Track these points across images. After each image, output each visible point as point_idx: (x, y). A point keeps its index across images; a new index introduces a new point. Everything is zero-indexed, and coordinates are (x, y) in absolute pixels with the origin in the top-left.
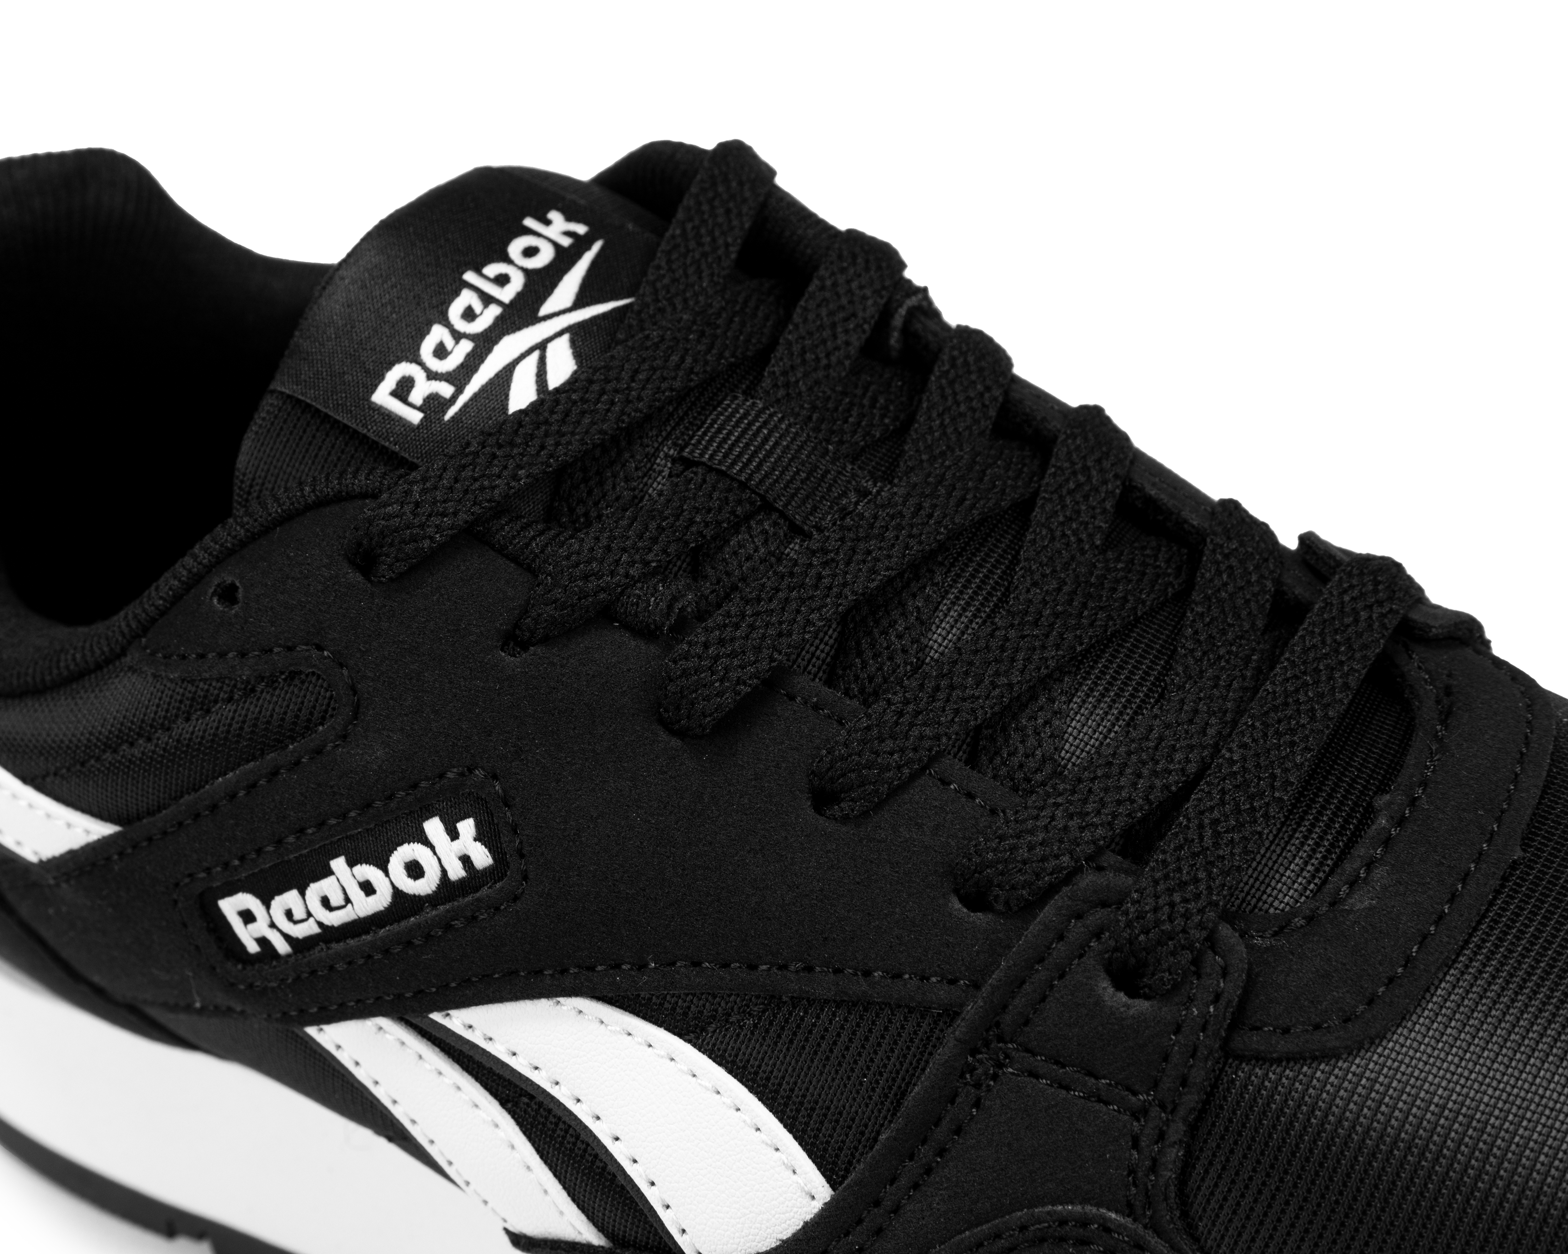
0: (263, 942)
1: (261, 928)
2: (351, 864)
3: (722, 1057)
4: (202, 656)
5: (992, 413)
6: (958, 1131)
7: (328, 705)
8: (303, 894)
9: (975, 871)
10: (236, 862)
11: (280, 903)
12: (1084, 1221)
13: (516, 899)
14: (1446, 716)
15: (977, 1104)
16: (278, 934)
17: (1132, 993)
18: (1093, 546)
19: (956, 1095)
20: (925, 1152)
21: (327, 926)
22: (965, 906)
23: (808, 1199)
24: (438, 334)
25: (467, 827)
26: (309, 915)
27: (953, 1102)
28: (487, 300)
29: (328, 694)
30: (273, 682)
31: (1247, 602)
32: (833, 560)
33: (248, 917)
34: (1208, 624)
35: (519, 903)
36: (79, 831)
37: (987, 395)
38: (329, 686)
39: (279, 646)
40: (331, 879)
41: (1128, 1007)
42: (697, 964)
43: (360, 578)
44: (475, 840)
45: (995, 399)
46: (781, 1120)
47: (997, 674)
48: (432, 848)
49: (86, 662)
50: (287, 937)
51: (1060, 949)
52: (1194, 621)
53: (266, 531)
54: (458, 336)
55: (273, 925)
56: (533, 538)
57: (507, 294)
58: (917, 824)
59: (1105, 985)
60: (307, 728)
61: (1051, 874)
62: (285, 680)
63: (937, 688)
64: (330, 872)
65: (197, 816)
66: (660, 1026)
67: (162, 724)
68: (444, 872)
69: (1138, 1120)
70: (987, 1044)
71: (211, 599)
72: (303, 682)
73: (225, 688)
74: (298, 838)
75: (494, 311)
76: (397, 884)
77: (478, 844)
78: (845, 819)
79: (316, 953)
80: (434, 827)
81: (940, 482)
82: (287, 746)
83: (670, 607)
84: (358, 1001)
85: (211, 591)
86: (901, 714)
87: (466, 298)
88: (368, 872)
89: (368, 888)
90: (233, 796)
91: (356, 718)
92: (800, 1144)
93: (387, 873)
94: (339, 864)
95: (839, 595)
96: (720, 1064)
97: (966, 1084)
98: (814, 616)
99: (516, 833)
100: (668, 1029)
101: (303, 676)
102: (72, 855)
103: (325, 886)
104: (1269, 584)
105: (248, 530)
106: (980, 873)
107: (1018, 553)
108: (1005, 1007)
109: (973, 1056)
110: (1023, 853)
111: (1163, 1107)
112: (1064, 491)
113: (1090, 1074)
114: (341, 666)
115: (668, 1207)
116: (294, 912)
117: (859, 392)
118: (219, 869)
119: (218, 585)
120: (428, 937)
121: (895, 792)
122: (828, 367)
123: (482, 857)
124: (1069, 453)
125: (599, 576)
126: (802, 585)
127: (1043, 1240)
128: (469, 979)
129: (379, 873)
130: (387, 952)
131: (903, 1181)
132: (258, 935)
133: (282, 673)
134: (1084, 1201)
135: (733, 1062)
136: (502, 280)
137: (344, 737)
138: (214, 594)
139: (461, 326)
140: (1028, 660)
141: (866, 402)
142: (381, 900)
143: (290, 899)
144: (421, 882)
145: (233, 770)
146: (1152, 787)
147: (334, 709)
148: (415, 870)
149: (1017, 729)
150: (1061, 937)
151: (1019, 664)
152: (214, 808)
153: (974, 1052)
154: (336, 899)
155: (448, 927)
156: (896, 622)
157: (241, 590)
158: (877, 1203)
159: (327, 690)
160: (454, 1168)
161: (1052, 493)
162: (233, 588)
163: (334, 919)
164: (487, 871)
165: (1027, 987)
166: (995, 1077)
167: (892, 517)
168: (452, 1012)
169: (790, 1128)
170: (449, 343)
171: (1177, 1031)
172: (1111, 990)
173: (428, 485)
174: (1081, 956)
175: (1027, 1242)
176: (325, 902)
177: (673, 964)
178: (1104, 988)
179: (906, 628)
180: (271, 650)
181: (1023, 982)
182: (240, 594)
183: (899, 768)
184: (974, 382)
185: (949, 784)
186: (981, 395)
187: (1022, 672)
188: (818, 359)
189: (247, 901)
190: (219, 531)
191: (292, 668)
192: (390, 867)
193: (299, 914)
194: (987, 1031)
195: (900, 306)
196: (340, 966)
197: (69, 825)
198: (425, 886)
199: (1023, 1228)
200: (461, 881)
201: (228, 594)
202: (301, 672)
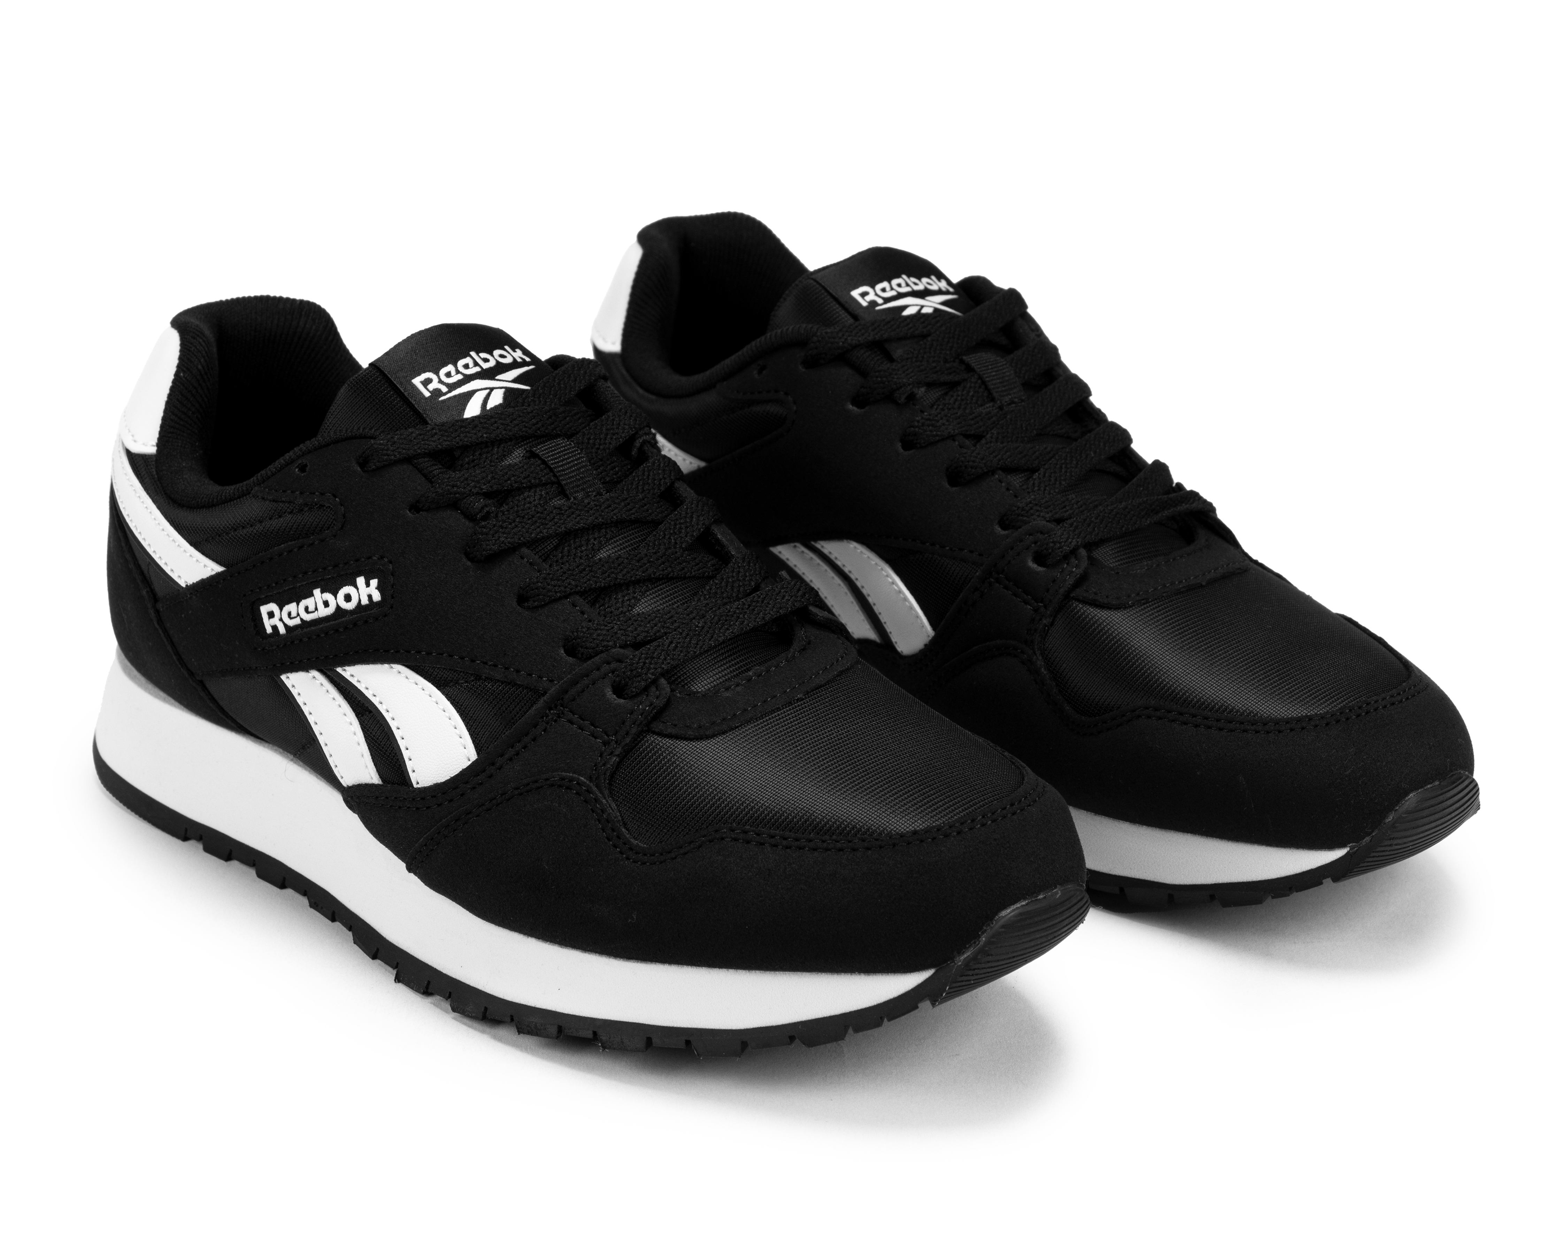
0: (275, 628)
1: (275, 621)
2: (322, 592)
3: (450, 697)
4: (284, 491)
5: (662, 489)
6: (534, 740)
7: (332, 522)
8: (298, 605)
9: (574, 639)
10: (274, 585)
11: (287, 608)
12: (571, 780)
13: (386, 616)
14: (803, 650)
15: (545, 730)
16: (282, 624)
17: (619, 697)
18: (681, 547)
19: (538, 725)
20: (518, 746)
21: (304, 621)
22: (565, 653)
23: (467, 760)
24: (450, 368)
25: (374, 583)
26: (298, 615)
27: (535, 727)
28: (476, 364)
29: (333, 517)
30: (312, 508)
31: (739, 586)
32: (562, 514)
33: (271, 615)
34: (718, 588)
35: (386, 618)
36: (209, 569)
37: (663, 480)
38: (335, 514)
39: (318, 492)
40: (313, 598)
41: (615, 700)
42: (451, 656)
43: (359, 469)
44: (376, 589)
45: (666, 484)
46: (466, 726)
47: (613, 573)
48: (358, 589)
49: (234, 495)
50: (285, 625)
51: (596, 674)
52: (712, 585)
53: (328, 445)
54: (458, 372)
55: (281, 620)
56: (436, 469)
57: (486, 366)
58: (557, 617)
59: (609, 690)
60: (321, 531)
61: (603, 647)
62: (317, 508)
63: (584, 570)
64: (312, 595)
65: (263, 562)
66: (430, 682)
67: (259, 520)
68: (360, 600)
69: (605, 746)
70: (556, 707)
71: (295, 469)
72: (324, 510)
73: (290, 507)
74: (303, 576)
75: (478, 369)
76: (339, 604)
77: (377, 590)
78: (528, 608)
79: (296, 633)
80: (361, 581)
81: (624, 500)
82: (310, 537)
83: (482, 508)
84: (309, 659)
85: (296, 465)
86: (565, 573)
87: (468, 360)
88: (328, 596)
89: (326, 604)
90: (280, 555)
91: (342, 529)
92: (471, 737)
93: (336, 599)
94: (317, 592)
95: (559, 527)
96: (448, 700)
97: (543, 721)
98: (545, 531)
99: (393, 587)
100: (432, 684)
101: (325, 508)
102: (202, 581)
103: (309, 602)
104: (753, 584)
105: (319, 443)
106: (575, 640)
107: (647, 538)
108: (567, 692)
109: (549, 711)
110: (595, 636)
111: (616, 742)
112: (678, 522)
113: (592, 725)
114: (342, 505)
115: (410, 760)
116: (292, 613)
117: (609, 462)
118: (265, 588)
119: (300, 464)
120: (346, 628)
121: (552, 601)
122: (598, 449)
123: (377, 597)
124: (687, 508)
125: (458, 487)
126: (545, 519)
127: (553, 785)
128: (358, 651)
129: (333, 597)
130: (326, 634)
131: (506, 756)
132: (273, 624)
133: (316, 504)
134: (574, 773)
135: (454, 700)
136: (486, 360)
137: (335, 536)
138: (297, 467)
139: (461, 369)
140: (628, 572)
141: (609, 467)
142: (331, 610)
143: (292, 607)
144: (349, 604)
145: (283, 544)
146: (659, 631)
147: (334, 524)
148: (348, 598)
149: (615, 598)
150: (598, 669)
151: (624, 572)
152: (271, 559)
153: (550, 709)
154: (311, 608)
155: (355, 625)
156: (583, 546)
157: (309, 467)
158: (493, 764)
159: (333, 516)
160: (337, 769)
161: (672, 521)
162: (306, 466)
163: (308, 617)
164: (378, 603)
165: (579, 685)
166: (556, 721)
167: (596, 506)
168: (347, 668)
169: (469, 730)
170: (453, 373)
171: (631, 713)
172: (610, 693)
173: (402, 437)
174: (604, 678)
175: (547, 785)
176: (307, 609)
177: (442, 654)
178: (609, 691)
179: (586, 550)
180: (314, 493)
181: (577, 683)
182: (307, 469)
183: (556, 592)
184: (659, 474)
185: (576, 606)
186: (661, 480)
187: (623, 576)
188: (594, 444)
189: (273, 607)
190: (308, 442)
191: (321, 503)
192: (338, 595)
193: (294, 614)
194: (558, 701)
195: (640, 437)
196: (305, 639)
197: (205, 566)
198: (350, 606)
199: (547, 779)
200: (366, 606)
201: (303, 468)
202: (324, 506)
